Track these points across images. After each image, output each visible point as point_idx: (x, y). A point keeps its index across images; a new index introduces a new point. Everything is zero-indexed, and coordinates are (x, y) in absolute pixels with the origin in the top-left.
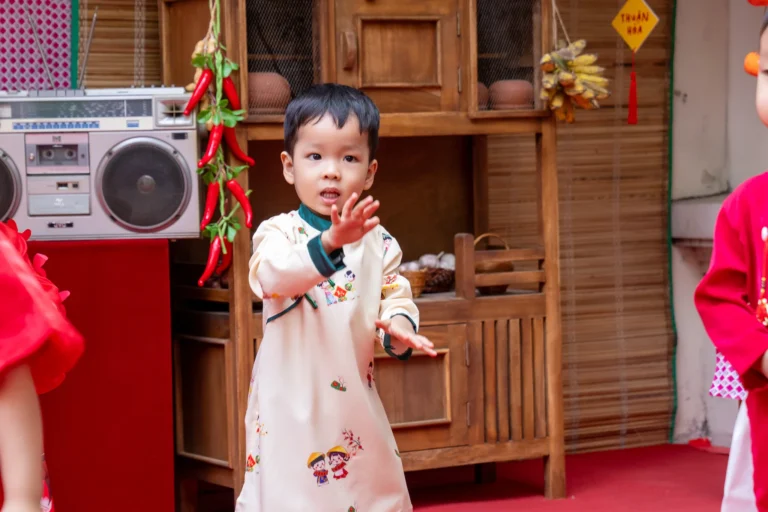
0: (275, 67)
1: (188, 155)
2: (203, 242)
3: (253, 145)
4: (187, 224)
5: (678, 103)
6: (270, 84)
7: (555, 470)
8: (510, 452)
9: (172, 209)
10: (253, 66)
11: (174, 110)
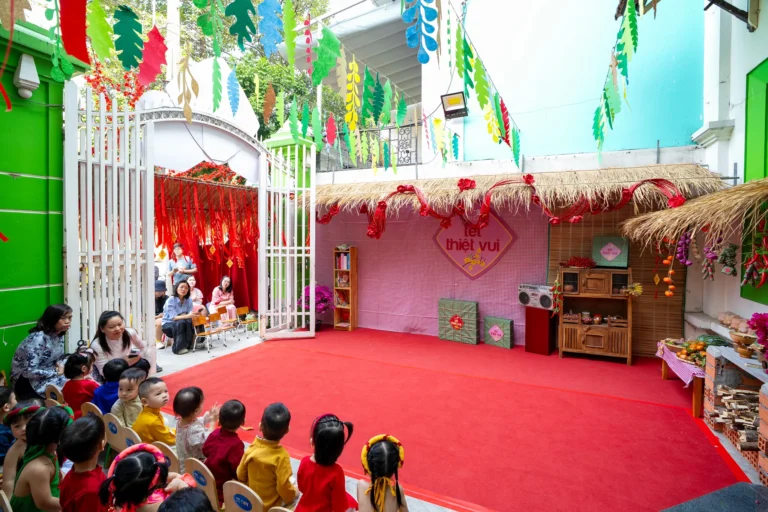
0: (569, 284)
1: (551, 297)
2: (551, 312)
3: (564, 298)
4: (551, 308)
5: (687, 293)
6: (568, 287)
7: (629, 361)
8: (618, 355)
9: (549, 306)
10: (565, 284)
11: (551, 290)
